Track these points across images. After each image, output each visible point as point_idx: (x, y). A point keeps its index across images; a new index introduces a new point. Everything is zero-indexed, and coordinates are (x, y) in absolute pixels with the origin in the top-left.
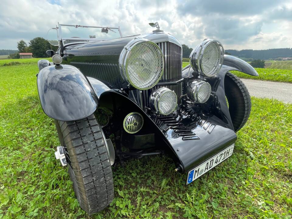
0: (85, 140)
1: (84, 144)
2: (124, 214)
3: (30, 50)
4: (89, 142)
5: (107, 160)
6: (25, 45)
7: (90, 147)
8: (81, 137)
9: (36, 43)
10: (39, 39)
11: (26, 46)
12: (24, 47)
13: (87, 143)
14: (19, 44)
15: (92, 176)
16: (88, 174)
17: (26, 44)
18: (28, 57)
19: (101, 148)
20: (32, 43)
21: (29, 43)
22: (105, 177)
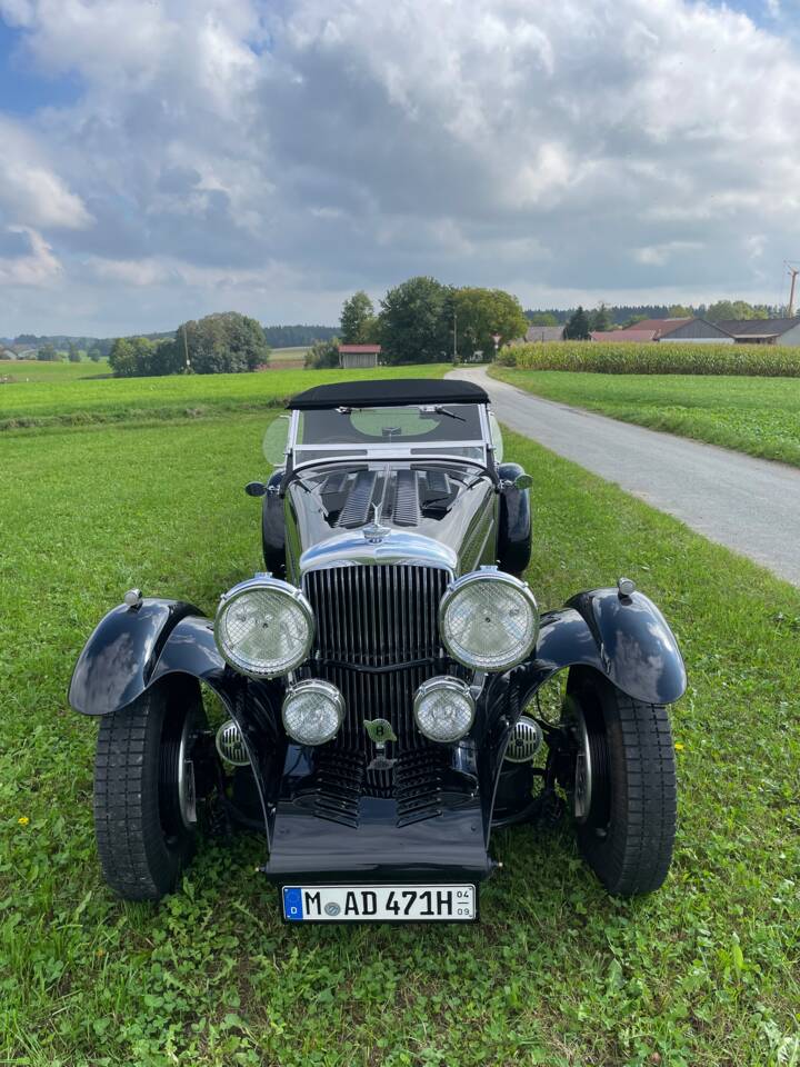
0: (114, 748)
1: (110, 753)
2: (171, 928)
3: (380, 329)
4: (118, 752)
5: (137, 792)
6: (367, 312)
7: (116, 761)
8: (110, 741)
9: (404, 304)
10: (420, 283)
11: (371, 314)
12: (364, 317)
13: (114, 753)
14: (349, 308)
15: (107, 811)
16: (102, 804)
17: (371, 308)
18: (365, 360)
19: (135, 769)
20: (391, 302)
21: (383, 304)
22: (127, 822)
